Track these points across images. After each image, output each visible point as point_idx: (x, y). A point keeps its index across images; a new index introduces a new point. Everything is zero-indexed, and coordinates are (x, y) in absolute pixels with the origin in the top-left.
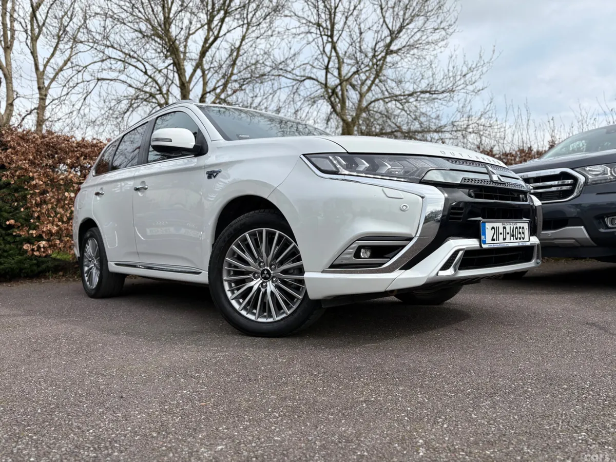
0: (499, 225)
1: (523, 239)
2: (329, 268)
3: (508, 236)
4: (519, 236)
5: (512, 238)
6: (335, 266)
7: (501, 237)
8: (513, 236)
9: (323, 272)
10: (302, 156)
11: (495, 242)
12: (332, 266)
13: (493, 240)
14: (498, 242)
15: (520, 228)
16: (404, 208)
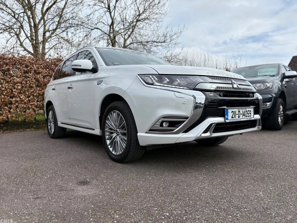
0: (236, 110)
1: (250, 116)
2: (149, 131)
3: (241, 116)
4: (248, 115)
5: (243, 116)
6: (151, 130)
7: (237, 116)
8: (244, 115)
9: (146, 133)
10: (138, 76)
11: (234, 119)
12: (150, 130)
13: (232, 117)
14: (235, 119)
15: (248, 111)
16: (185, 102)
